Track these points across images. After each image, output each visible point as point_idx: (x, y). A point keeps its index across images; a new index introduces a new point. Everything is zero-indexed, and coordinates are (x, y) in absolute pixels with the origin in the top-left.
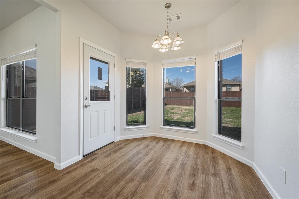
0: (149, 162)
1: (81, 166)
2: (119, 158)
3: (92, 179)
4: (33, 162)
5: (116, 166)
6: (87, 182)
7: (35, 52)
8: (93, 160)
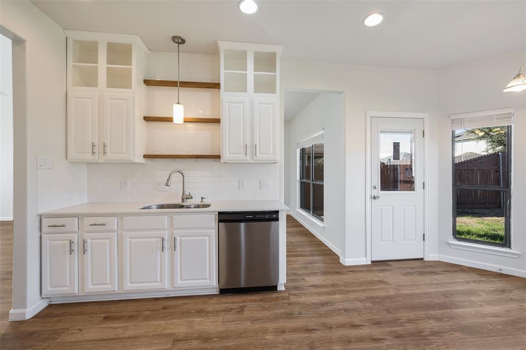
0: (491, 317)
1: (367, 270)
2: (426, 284)
3: (378, 289)
4: (322, 248)
5: (417, 291)
6: (373, 289)
7: (322, 135)
8: (384, 271)
